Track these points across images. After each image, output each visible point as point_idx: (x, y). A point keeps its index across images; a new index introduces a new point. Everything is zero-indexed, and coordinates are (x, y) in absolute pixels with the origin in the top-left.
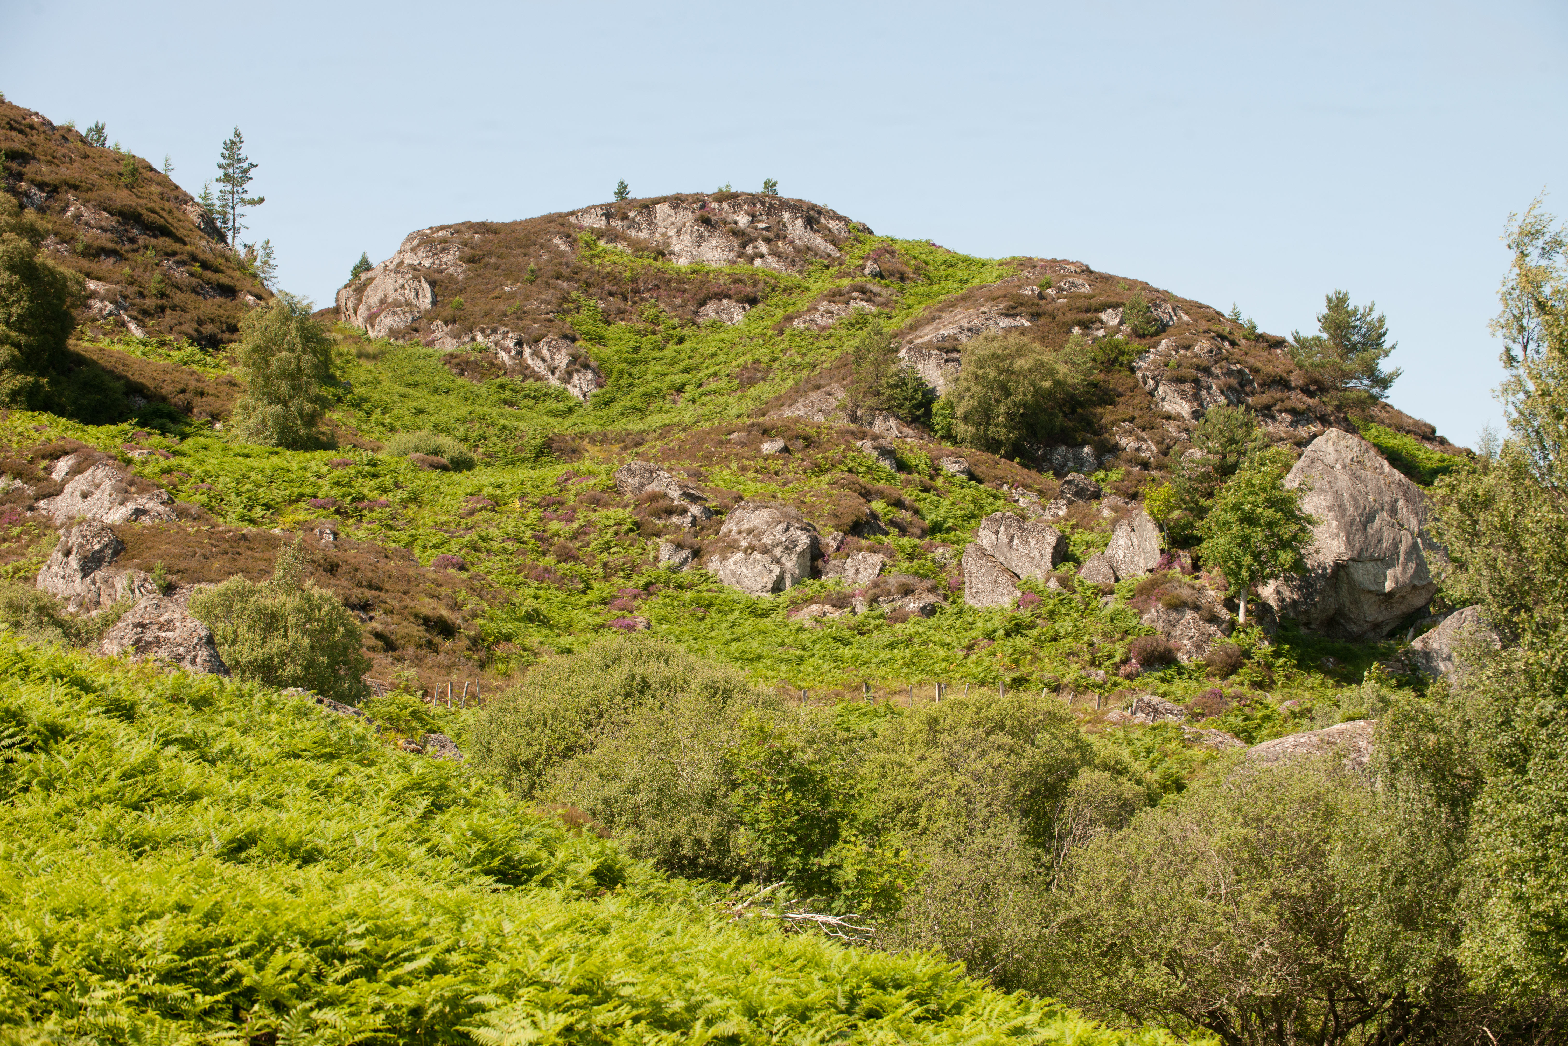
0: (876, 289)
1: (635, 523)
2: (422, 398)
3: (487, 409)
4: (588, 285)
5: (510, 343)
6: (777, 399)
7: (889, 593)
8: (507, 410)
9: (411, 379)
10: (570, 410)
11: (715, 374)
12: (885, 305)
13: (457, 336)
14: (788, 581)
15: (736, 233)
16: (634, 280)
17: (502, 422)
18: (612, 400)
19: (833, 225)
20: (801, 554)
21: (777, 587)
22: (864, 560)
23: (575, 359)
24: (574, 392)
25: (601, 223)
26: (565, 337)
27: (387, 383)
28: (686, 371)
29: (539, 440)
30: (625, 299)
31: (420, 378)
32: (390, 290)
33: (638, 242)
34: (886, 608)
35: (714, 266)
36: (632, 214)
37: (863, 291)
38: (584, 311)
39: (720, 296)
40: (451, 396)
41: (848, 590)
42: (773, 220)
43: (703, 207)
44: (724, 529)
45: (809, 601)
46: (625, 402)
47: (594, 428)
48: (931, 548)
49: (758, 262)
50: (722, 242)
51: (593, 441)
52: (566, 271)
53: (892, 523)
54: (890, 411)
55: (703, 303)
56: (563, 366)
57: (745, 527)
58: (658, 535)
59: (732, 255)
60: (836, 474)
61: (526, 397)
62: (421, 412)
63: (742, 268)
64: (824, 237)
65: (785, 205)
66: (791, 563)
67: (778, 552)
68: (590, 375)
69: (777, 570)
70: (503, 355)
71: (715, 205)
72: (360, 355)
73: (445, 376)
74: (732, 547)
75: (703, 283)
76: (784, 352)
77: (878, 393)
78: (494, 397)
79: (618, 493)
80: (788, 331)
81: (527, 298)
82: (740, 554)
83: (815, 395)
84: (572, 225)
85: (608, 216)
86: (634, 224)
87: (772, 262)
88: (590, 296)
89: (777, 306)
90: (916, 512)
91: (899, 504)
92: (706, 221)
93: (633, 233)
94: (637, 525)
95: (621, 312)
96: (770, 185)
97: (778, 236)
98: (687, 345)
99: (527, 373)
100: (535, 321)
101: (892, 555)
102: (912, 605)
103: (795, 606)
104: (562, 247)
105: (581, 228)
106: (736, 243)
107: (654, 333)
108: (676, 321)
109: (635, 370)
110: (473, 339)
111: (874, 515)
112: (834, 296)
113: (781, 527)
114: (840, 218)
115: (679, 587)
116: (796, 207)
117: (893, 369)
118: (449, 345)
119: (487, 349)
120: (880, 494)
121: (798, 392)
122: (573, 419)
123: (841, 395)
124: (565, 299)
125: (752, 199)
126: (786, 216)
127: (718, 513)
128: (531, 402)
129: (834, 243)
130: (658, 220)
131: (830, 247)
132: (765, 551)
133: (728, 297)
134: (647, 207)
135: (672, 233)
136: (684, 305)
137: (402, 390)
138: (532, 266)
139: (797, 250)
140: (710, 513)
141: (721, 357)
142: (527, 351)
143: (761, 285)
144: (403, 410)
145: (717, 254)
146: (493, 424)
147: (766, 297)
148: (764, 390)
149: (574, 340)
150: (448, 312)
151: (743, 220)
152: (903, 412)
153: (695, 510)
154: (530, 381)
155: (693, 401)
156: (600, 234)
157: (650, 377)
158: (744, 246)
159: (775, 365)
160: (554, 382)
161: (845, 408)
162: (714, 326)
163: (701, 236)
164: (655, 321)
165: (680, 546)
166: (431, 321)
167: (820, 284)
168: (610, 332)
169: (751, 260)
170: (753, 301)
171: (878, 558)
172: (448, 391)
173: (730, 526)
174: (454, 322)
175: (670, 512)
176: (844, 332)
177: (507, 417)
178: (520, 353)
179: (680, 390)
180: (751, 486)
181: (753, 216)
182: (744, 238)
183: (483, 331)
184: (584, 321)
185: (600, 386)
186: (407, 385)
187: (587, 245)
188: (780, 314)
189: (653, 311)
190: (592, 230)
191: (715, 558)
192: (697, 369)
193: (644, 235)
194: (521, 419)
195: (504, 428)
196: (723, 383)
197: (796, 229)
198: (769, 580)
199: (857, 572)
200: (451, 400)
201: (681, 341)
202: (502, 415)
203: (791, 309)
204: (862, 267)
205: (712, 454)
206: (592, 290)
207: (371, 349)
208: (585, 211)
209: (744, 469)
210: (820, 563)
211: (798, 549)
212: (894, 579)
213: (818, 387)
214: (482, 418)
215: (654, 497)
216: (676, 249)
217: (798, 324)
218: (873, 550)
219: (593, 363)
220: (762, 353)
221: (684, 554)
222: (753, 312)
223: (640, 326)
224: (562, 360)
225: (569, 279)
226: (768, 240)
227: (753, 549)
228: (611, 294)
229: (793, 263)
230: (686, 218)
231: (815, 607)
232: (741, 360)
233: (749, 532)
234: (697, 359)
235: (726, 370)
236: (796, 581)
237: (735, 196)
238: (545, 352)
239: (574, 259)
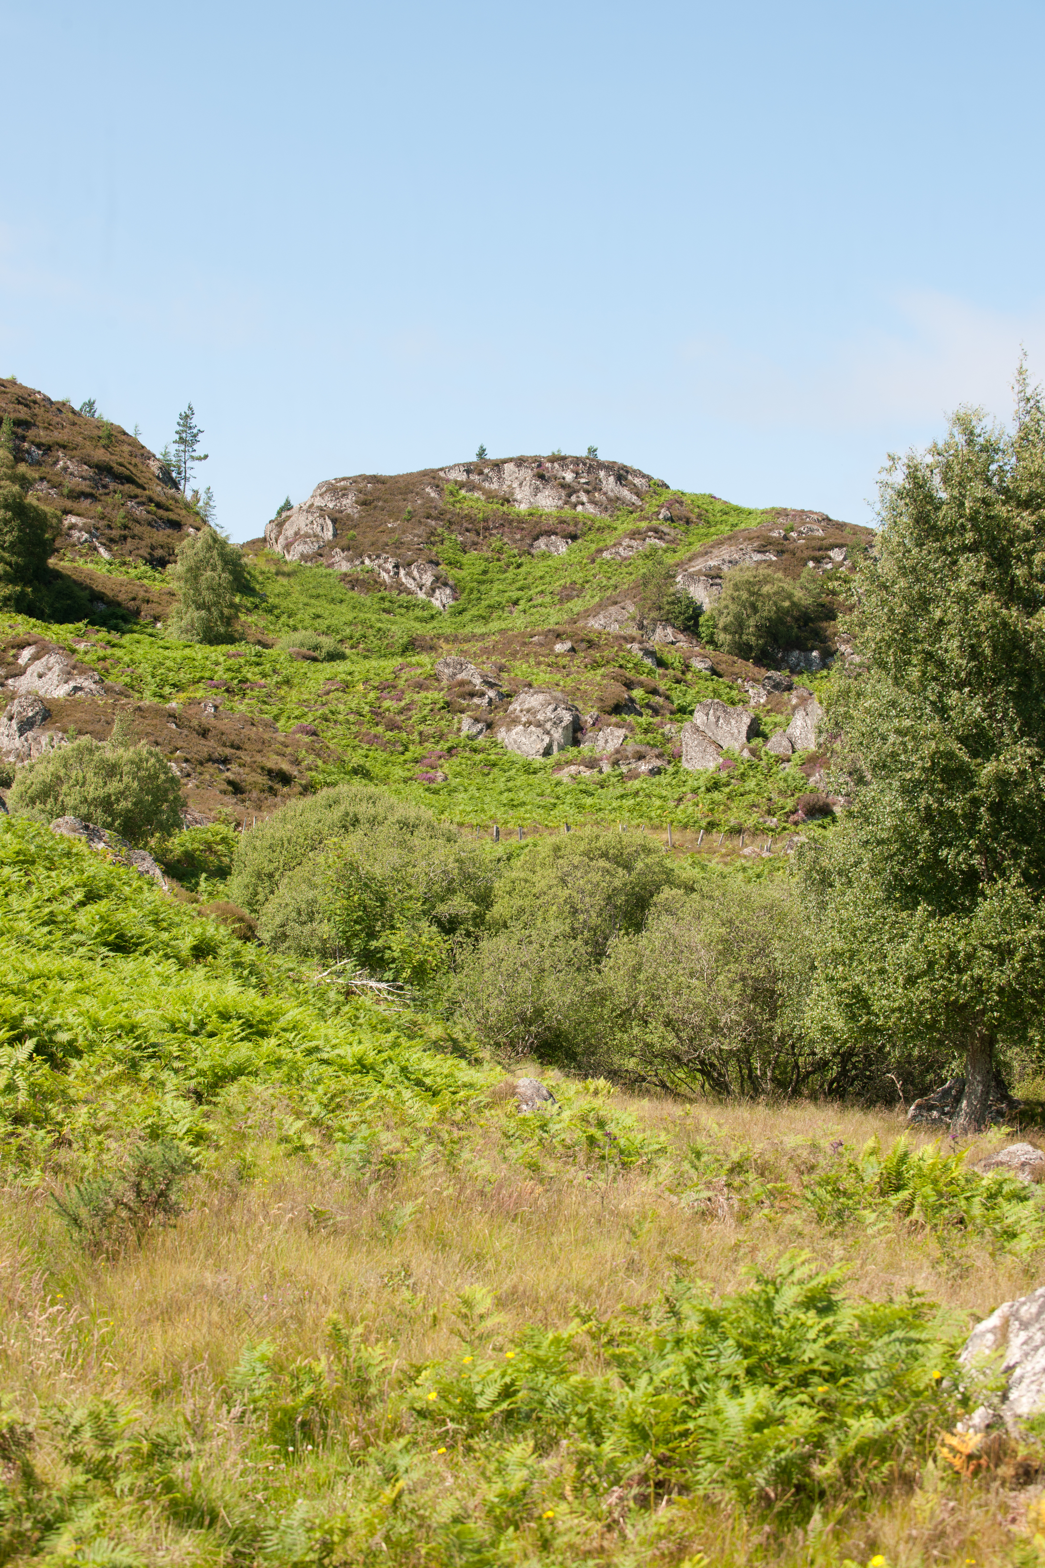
0: (666, 530)
1: (446, 703)
2: (322, 607)
3: (368, 616)
4: (451, 523)
5: (389, 566)
6: (586, 611)
7: (627, 758)
8: (385, 616)
9: (314, 592)
10: (432, 617)
11: (542, 592)
12: (672, 542)
13: (350, 560)
14: (555, 748)
15: (563, 486)
16: (486, 520)
17: (379, 625)
18: (464, 610)
19: (637, 481)
20: (566, 728)
21: (547, 752)
22: (612, 733)
23: (437, 578)
24: (436, 603)
25: (463, 477)
26: (431, 562)
27: (295, 595)
28: (521, 589)
29: (406, 639)
30: (478, 534)
31: (321, 591)
32: (303, 526)
33: (490, 491)
34: (624, 769)
35: (547, 510)
36: (486, 471)
37: (656, 531)
38: (447, 543)
39: (549, 533)
40: (344, 605)
41: (598, 756)
42: (592, 477)
43: (539, 466)
44: (511, 708)
45: (569, 763)
46: (474, 612)
47: (448, 631)
48: (661, 725)
49: (580, 508)
50: (553, 493)
51: (447, 640)
52: (434, 513)
53: (648, 706)
54: (668, 621)
55: (536, 538)
56: (429, 583)
57: (526, 706)
58: (462, 712)
59: (560, 503)
60: (610, 669)
61: (400, 606)
62: (319, 617)
63: (568, 511)
64: (630, 490)
65: (602, 466)
66: (558, 734)
67: (548, 726)
68: (448, 591)
69: (547, 739)
70: (384, 575)
71: (549, 465)
72: (277, 574)
73: (340, 590)
74: (515, 721)
75: (537, 523)
76: (594, 576)
77: (660, 608)
78: (376, 607)
79: (438, 680)
80: (598, 560)
81: (404, 532)
82: (521, 727)
83: (613, 609)
84: (441, 478)
85: (468, 472)
86: (487, 478)
87: (590, 508)
88: (452, 532)
89: (592, 542)
90: (668, 698)
91: (654, 692)
92: (541, 477)
93: (486, 485)
94: (448, 704)
95: (475, 544)
96: (592, 451)
97: (595, 489)
98: (523, 570)
99: (401, 588)
100: (409, 550)
101: (632, 730)
102: (644, 767)
103: (558, 766)
104: (433, 495)
105: (448, 481)
106: (563, 493)
107: (499, 560)
108: (516, 551)
109: (483, 588)
110: (363, 563)
111: (632, 700)
112: (634, 535)
113: (551, 707)
114: (644, 476)
115: (475, 751)
116: (609, 467)
117: (672, 590)
118: (345, 567)
119: (372, 570)
120: (641, 684)
121: (601, 606)
122: (435, 623)
123: (632, 609)
124: (433, 534)
125: (577, 461)
126: (602, 474)
127: (509, 696)
128: (403, 611)
129: (638, 495)
130: (506, 476)
131: (634, 498)
132: (539, 725)
133: (556, 534)
134: (498, 465)
135: (515, 485)
136: (522, 540)
137: (306, 600)
138: (409, 508)
139: (610, 500)
140: (502, 696)
141: (548, 579)
142: (402, 572)
143: (580, 525)
144: (304, 615)
145: (549, 502)
146: (371, 627)
147: (584, 534)
148: (577, 605)
149: (437, 564)
150: (344, 542)
151: (569, 476)
152: (678, 623)
153: (491, 693)
154: (404, 595)
155: (525, 611)
156: (462, 485)
157: (493, 593)
158: (569, 496)
159: (587, 586)
160: (422, 595)
161: (634, 619)
162: (545, 556)
163: (537, 488)
164: (500, 551)
165: (477, 720)
166: (332, 549)
167: (626, 525)
168: (465, 559)
169: (575, 506)
170: (574, 538)
171: (621, 732)
172: (341, 601)
173: (515, 706)
174: (349, 549)
175: (472, 695)
176: (640, 562)
177: (384, 622)
178: (397, 574)
179: (516, 603)
180: (542, 676)
181: (577, 473)
182: (570, 490)
183: (370, 557)
184: (445, 550)
185: (456, 599)
186: (312, 597)
187: (451, 493)
188: (594, 547)
189: (499, 544)
190: (456, 482)
191: (503, 729)
192: (529, 588)
193: (495, 486)
194: (394, 623)
195: (380, 629)
196: (548, 599)
197: (609, 483)
198: (541, 747)
199: (606, 742)
200: (343, 608)
201: (519, 566)
202: (380, 620)
203: (602, 544)
204: (658, 513)
205: (517, 652)
206: (453, 527)
207: (286, 569)
208: (451, 468)
209: (539, 664)
210: (579, 735)
211: (563, 724)
212: (631, 747)
213: (616, 603)
214: (363, 622)
215: (462, 684)
216: (519, 497)
217: (606, 555)
218: (618, 726)
219: (451, 582)
220: (578, 577)
221: (480, 726)
222: (574, 545)
223: (489, 554)
224: (428, 579)
225: (437, 519)
226: (587, 492)
227: (530, 723)
228: (468, 530)
229: (606, 509)
230: (527, 474)
231: (573, 768)
232: (562, 582)
233: (528, 711)
234: (530, 580)
235: (550, 589)
236: (561, 748)
237: (564, 458)
238: (415, 573)
239: (441, 504)
